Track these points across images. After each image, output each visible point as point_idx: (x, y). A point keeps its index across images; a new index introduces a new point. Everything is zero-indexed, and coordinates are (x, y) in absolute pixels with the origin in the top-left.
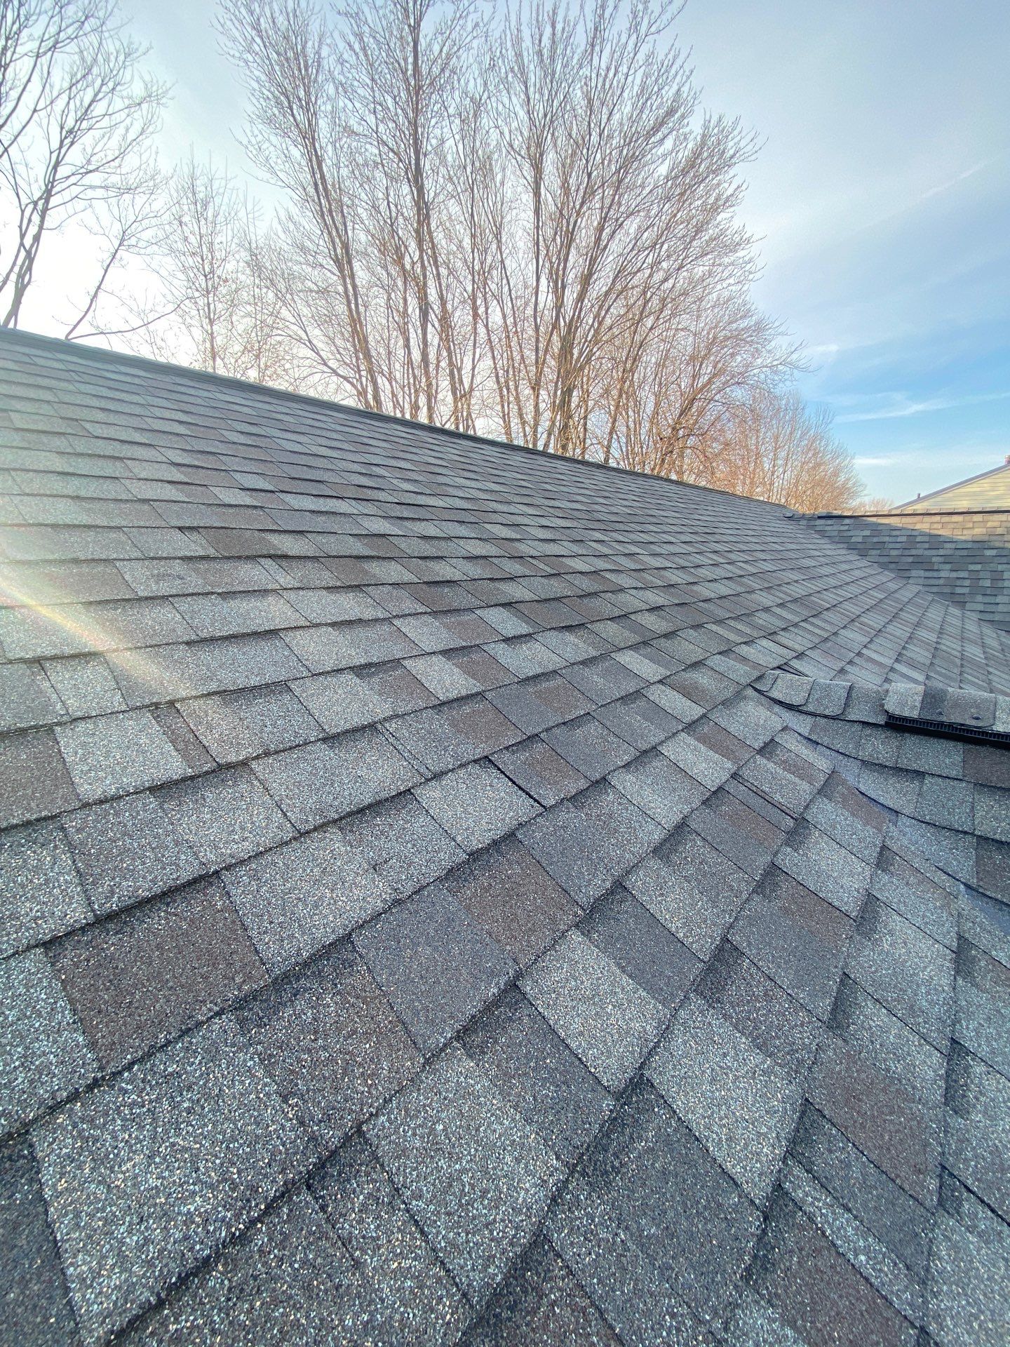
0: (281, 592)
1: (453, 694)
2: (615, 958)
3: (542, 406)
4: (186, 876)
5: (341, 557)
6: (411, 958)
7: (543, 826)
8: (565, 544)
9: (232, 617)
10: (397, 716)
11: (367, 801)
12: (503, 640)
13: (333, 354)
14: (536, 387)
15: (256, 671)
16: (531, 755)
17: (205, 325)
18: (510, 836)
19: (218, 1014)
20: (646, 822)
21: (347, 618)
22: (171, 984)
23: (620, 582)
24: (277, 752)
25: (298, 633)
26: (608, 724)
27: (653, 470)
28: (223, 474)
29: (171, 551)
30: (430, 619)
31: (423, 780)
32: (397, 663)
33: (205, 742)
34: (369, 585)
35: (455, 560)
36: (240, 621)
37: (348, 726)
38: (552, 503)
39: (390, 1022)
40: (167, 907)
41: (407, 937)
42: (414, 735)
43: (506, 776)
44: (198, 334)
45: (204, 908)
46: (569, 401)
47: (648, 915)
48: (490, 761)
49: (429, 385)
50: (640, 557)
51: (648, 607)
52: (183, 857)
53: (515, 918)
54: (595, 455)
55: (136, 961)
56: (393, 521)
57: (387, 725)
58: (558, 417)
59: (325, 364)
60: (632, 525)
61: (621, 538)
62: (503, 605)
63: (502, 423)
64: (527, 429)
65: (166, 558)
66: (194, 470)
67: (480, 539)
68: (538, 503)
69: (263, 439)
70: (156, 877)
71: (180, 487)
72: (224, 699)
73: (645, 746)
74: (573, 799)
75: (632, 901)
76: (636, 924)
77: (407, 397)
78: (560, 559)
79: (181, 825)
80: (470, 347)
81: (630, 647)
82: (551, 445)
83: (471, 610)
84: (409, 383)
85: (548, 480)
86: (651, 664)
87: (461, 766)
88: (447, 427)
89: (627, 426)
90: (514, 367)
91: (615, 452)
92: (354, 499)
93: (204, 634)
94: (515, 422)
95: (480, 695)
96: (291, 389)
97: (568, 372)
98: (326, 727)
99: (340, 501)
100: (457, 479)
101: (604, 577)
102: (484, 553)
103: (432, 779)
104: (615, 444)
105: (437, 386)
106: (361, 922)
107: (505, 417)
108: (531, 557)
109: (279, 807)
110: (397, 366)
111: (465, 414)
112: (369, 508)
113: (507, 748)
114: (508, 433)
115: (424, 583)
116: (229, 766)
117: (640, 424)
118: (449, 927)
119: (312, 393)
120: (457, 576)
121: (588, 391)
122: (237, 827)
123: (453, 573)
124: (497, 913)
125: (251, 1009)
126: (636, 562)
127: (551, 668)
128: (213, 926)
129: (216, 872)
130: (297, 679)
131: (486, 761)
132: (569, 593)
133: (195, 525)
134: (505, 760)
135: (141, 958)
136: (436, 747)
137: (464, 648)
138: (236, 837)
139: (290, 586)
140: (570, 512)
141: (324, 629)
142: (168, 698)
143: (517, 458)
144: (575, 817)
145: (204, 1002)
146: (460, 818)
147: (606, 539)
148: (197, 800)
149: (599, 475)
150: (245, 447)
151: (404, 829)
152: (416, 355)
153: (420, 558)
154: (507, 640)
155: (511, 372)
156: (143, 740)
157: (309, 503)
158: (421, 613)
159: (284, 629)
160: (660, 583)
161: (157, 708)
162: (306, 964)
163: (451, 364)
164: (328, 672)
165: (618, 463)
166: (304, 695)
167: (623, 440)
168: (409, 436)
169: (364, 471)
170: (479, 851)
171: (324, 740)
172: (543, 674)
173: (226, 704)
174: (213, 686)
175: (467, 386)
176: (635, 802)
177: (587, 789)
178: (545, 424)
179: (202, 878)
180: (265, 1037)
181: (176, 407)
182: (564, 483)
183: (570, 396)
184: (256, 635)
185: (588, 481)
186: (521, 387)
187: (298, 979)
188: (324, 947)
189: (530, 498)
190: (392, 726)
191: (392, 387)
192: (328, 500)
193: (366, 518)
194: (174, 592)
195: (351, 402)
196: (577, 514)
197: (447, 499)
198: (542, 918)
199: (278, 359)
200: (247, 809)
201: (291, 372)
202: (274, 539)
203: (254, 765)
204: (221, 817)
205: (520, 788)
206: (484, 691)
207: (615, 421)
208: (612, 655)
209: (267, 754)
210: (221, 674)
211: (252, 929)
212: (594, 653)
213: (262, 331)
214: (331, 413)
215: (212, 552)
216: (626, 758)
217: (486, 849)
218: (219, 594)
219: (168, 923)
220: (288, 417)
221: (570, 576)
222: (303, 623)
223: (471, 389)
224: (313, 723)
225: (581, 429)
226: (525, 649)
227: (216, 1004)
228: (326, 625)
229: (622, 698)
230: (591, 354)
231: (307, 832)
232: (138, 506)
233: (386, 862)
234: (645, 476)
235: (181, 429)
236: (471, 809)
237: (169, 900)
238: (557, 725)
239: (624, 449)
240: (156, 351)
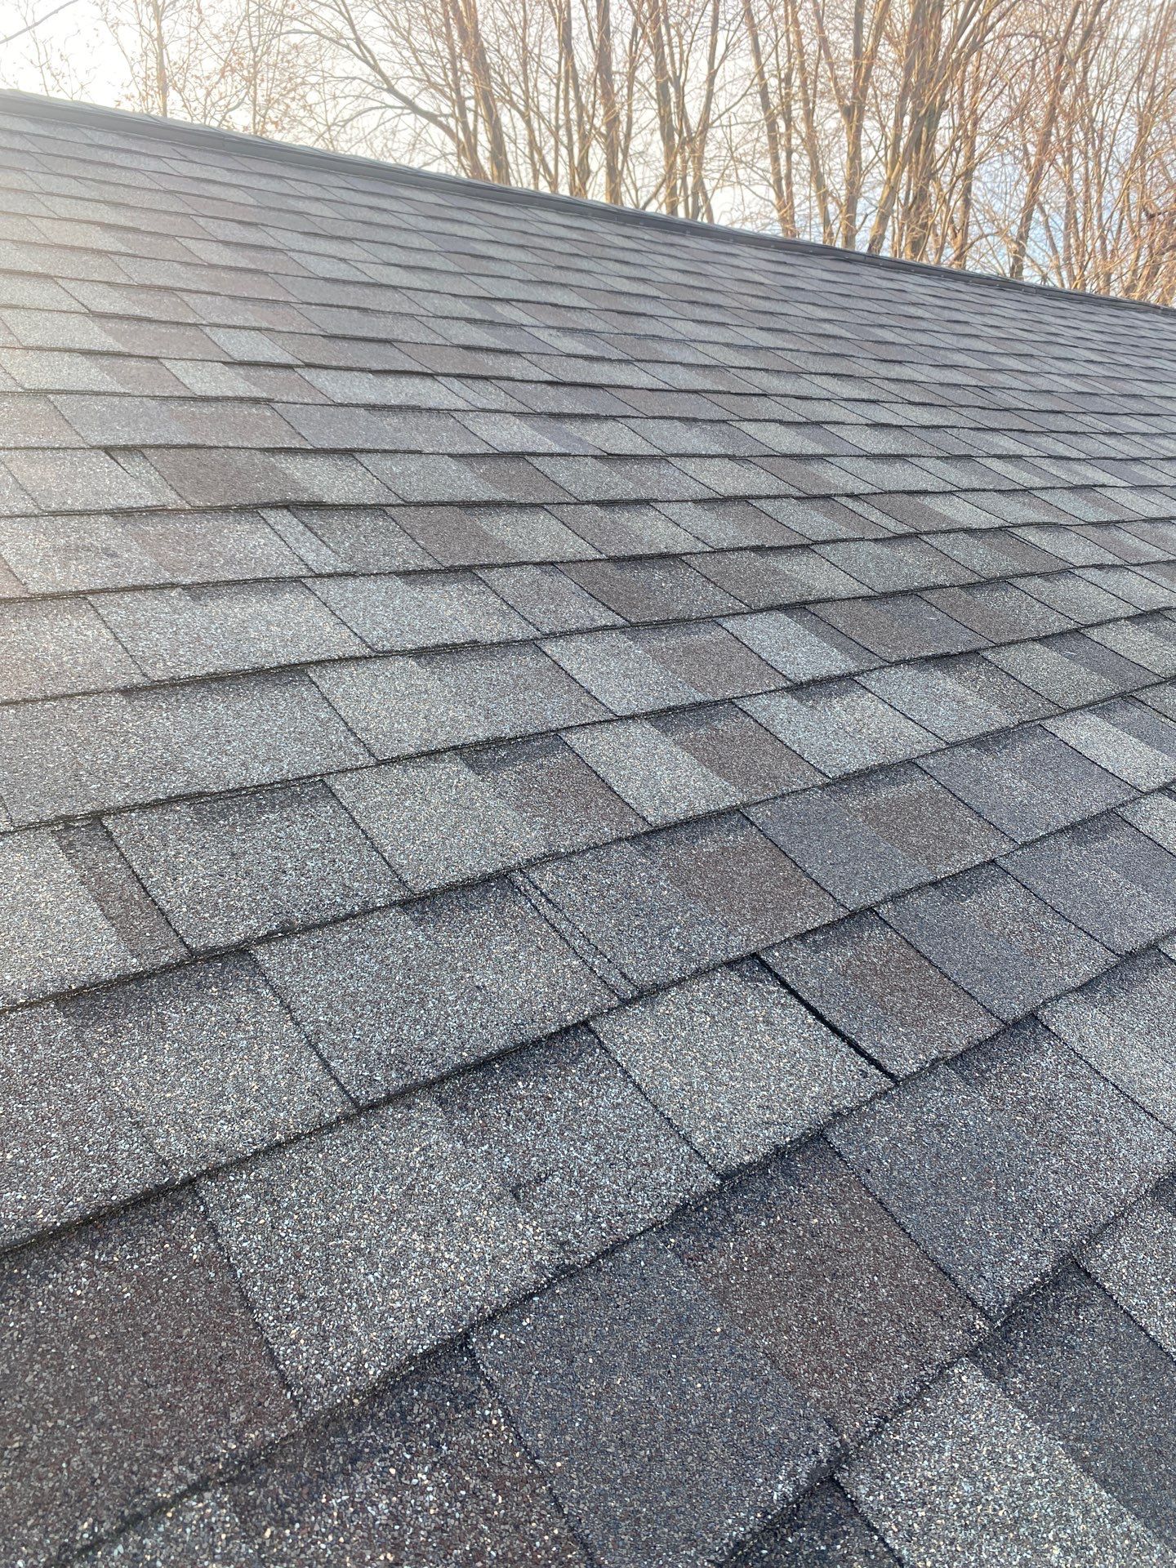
0: (309, 582)
1: (678, 811)
2: (1064, 1437)
3: (867, 154)
4: (129, 1185)
5: (431, 504)
6: (598, 1398)
7: (889, 1121)
8: (929, 464)
9: (213, 637)
10: (556, 856)
11: (498, 1043)
12: (788, 689)
13: (405, 63)
14: (853, 113)
15: (262, 752)
16: (858, 956)
17: (145, 22)
18: (815, 1140)
19: (197, 1489)
20: (1136, 1123)
21: (446, 638)
22: (101, 1415)
23: (1061, 553)
24: (307, 929)
25: (347, 672)
26: (1040, 887)
27: (1129, 289)
28: (190, 332)
29: (92, 498)
30: (622, 641)
31: (615, 1002)
32: (553, 738)
33: (162, 903)
34: (491, 567)
35: (676, 507)
36: (228, 645)
37: (452, 876)
38: (896, 371)
39: (556, 1539)
40: (93, 1250)
41: (588, 1350)
42: (593, 900)
43: (802, 1001)
44: (132, 39)
45: (166, 1257)
46: (931, 139)
47: (1143, 1341)
48: (763, 964)
49: (612, 122)
50: (1108, 493)
51: (1131, 611)
52: (123, 1145)
53: (829, 1327)
54: (989, 258)
55: (31, 1360)
56: (539, 422)
57: (535, 875)
58: (905, 176)
59: (391, 90)
60: (1087, 419)
61: (1061, 450)
62: (786, 608)
63: (772, 195)
64: (832, 207)
65: (81, 513)
66: (134, 326)
67: (732, 458)
68: (863, 372)
69: (269, 255)
70: (70, 1185)
71: (105, 362)
72: (198, 812)
73: (1131, 943)
74: (959, 1061)
75: (1105, 1305)
76: (1114, 1359)
77: (564, 152)
78: (920, 499)
79: (118, 1076)
80: (704, 31)
81: (1090, 707)
82: (887, 243)
83: (713, 620)
84: (568, 120)
85: (884, 320)
86: (1142, 746)
87: (699, 973)
88: (651, 209)
89: (1070, 192)
90: (802, 69)
91: (1037, 248)
92: (458, 376)
93: (159, 674)
94: (803, 193)
95: (736, 814)
96: (320, 146)
97: (927, 76)
98: (407, 877)
99: (429, 382)
100: (679, 325)
101: (1023, 541)
102: (742, 489)
103: (635, 1000)
104: (1037, 232)
105: (630, 124)
106: (489, 1310)
107: (781, 184)
108: (851, 496)
109: (314, 1047)
110: (544, 84)
111: (690, 181)
112: (490, 397)
113: (802, 937)
114: (787, 219)
115: (610, 559)
116: (213, 955)
117: (1101, 185)
118: (680, 1335)
119: (362, 152)
120: (682, 543)
121: (973, 112)
122: (229, 1087)
123: (673, 537)
124: (787, 1311)
125: (263, 1484)
126: (1096, 503)
127: (901, 755)
128: (184, 1296)
129: (190, 1181)
130: (344, 771)
131: (754, 964)
132: (941, 580)
133: (138, 442)
134: (796, 963)
135: (43, 1355)
136: (641, 927)
137: (699, 706)
138: (229, 1108)
139: (328, 569)
140: (939, 390)
141: (400, 662)
142: (89, 807)
143: (815, 273)
144: (966, 1103)
145: (166, 1459)
146: (701, 1092)
147: (1026, 451)
148: (149, 1026)
149: (1006, 304)
150: (233, 275)
151: (577, 1109)
152: (585, 58)
153: (600, 504)
154: (797, 689)
155: (796, 81)
156: (44, 895)
157: (366, 390)
158: (604, 628)
159: (319, 663)
160: (1159, 555)
161: (67, 828)
162: (374, 1395)
163: (660, 69)
164: (410, 758)
165: (1045, 278)
166: (361, 806)
167: (1058, 221)
168: (574, 235)
169: (478, 316)
170: (744, 1168)
171: (404, 905)
172: (882, 768)
173: (203, 822)
174: (177, 784)
175: (694, 118)
176: (1108, 1074)
177: (993, 1039)
178: (873, 194)
179: (160, 1192)
180: (291, 1547)
181: (94, 195)
182: (924, 325)
183: (933, 124)
184: (260, 674)
185: (979, 319)
186: (819, 113)
187: (358, 1427)
188: (411, 1358)
189: (845, 362)
190: (546, 878)
191: (531, 131)
192: (404, 381)
193: (482, 418)
194: (98, 583)
195: (447, 167)
196: (955, 395)
197: (658, 369)
198: (892, 1330)
199: (293, 85)
200: (249, 1049)
201: (319, 109)
202: (295, 468)
203: (261, 954)
204: (196, 1063)
205: (835, 1030)
206: (746, 805)
207: (1036, 179)
208: (1049, 724)
209: (287, 931)
210: (194, 758)
211: (264, 1308)
212: (1003, 719)
213: (260, 25)
214: (407, 193)
215: (170, 498)
216: (1086, 970)
217: (760, 1168)
218: (186, 587)
219: (94, 1284)
220: (318, 205)
221: (942, 538)
222: (355, 649)
223: (705, 124)
224: (380, 867)
225: (956, 201)
226: (838, 709)
227: (191, 1467)
228: (404, 653)
229: (1073, 827)
230: (984, 28)
231: (373, 1106)
232: (23, 404)
233: (539, 1181)
234: (1114, 303)
235: (107, 241)
236: (723, 1074)
237: (96, 1234)
238: (919, 888)
239: (1060, 245)
240: (50, 82)
